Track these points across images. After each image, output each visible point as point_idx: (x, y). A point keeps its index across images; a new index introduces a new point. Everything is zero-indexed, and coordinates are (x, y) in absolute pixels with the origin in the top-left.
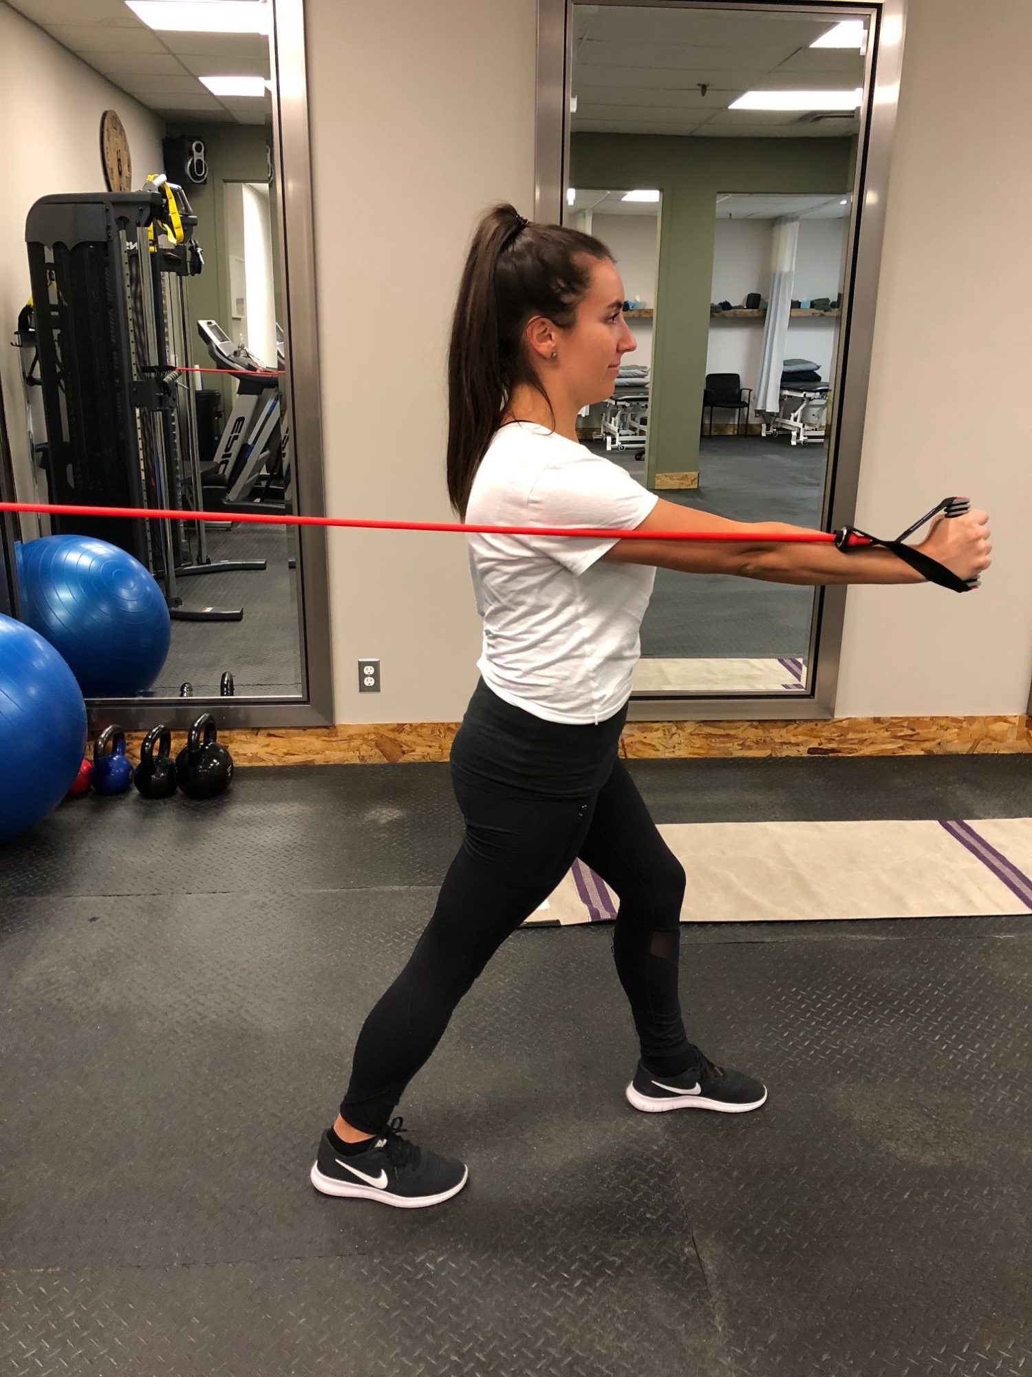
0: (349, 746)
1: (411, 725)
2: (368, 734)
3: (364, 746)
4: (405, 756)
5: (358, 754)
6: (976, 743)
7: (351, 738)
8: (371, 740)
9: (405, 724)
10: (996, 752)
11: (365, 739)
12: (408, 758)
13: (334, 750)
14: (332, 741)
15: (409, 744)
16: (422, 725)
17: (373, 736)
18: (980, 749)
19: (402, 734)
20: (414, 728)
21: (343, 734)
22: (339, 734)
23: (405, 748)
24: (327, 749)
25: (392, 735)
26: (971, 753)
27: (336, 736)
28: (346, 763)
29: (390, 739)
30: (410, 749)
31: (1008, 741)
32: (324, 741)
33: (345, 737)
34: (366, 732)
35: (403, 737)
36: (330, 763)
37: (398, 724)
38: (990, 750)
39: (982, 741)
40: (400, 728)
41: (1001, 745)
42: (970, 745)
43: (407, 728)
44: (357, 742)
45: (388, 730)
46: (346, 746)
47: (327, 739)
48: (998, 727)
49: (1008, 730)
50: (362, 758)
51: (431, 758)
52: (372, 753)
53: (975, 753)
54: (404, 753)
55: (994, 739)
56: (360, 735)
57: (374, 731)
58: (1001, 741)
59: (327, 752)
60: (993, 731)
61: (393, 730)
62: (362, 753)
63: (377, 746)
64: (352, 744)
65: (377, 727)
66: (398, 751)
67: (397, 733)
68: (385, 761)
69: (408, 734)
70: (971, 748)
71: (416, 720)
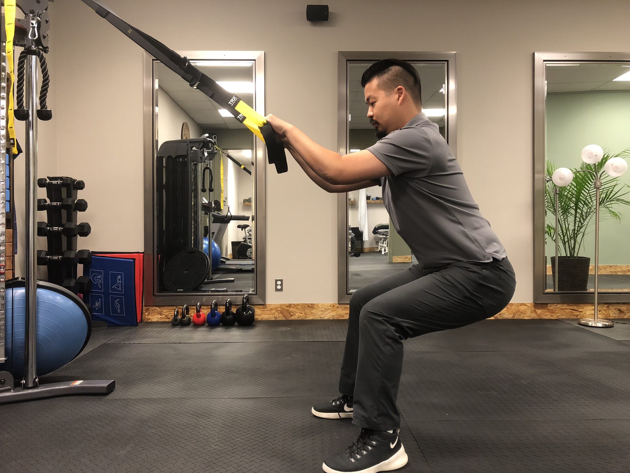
0: (271, 312)
1: (294, 304)
2: (278, 308)
3: (276, 313)
4: (292, 317)
5: (274, 316)
6: (514, 314)
7: (271, 309)
8: (279, 310)
9: (292, 304)
10: (523, 318)
11: (277, 310)
12: (293, 318)
13: (265, 314)
14: (264, 311)
15: (293, 312)
16: (298, 305)
17: (280, 309)
18: (516, 317)
19: (291, 308)
20: (295, 306)
21: (268, 308)
22: (267, 308)
23: (292, 314)
24: (263, 314)
25: (287, 308)
26: (513, 318)
27: (266, 309)
28: (269, 319)
29: (286, 310)
30: (294, 314)
31: (527, 314)
32: (261, 310)
33: (269, 309)
34: (277, 307)
35: (291, 309)
36: (263, 320)
37: (289, 304)
38: (521, 317)
39: (517, 314)
40: (290, 306)
41: (525, 315)
42: (512, 315)
43: (293, 306)
44: (274, 311)
45: (286, 306)
46: (269, 313)
47: (263, 310)
48: (522, 308)
49: (526, 309)
50: (275, 318)
51: (301, 318)
52: (279, 316)
53: (515, 318)
54: (291, 316)
55: (522, 313)
56: (275, 308)
57: (280, 307)
58: (525, 314)
59: (262, 315)
60: (521, 309)
61: (287, 306)
62: (276, 316)
63: (281, 313)
64: (272, 312)
65: (281, 305)
66: (289, 315)
67: (289, 308)
68: (284, 319)
69: (293, 308)
70: (513, 316)
71: (296, 303)
